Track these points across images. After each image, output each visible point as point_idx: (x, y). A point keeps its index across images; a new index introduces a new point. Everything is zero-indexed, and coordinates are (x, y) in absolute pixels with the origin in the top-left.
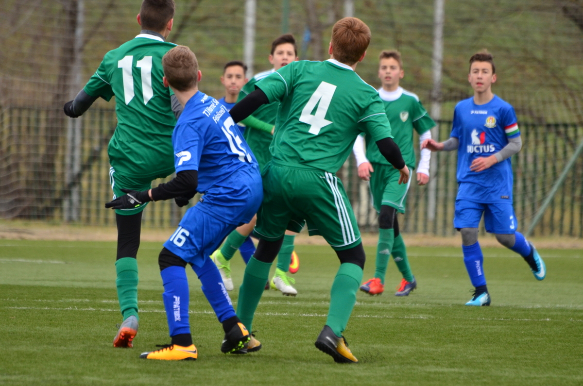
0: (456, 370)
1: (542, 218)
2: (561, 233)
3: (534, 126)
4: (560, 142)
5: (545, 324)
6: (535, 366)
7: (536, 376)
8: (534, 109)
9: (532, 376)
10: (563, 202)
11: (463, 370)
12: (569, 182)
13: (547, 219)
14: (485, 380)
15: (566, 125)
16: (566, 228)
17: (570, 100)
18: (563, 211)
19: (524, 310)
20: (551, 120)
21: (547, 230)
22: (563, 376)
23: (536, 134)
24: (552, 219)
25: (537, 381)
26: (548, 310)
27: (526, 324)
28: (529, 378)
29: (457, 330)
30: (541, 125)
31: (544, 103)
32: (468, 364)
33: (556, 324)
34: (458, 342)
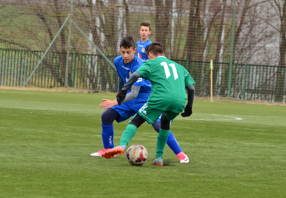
0: (2, 128)
1: (29, 81)
2: (35, 86)
3: (27, 51)
4: (36, 57)
5: (30, 114)
6: (27, 127)
7: (28, 130)
8: (27, 46)
9: (27, 130)
10: (36, 76)
11: (4, 128)
12: (38, 70)
13: (31, 81)
14: (11, 131)
15: (38, 51)
16: (37, 85)
17: (39, 43)
18: (36, 78)
19: (23, 109)
20: (33, 50)
21: (31, 85)
22: (37, 131)
23: (28, 54)
24: (32, 81)
25: (28, 132)
26: (32, 110)
27: (25, 114)
28: (26, 131)
29: (2, 115)
30: (30, 51)
31: (30, 44)
32: (6, 126)
33: (34, 114)
34: (3, 119)
